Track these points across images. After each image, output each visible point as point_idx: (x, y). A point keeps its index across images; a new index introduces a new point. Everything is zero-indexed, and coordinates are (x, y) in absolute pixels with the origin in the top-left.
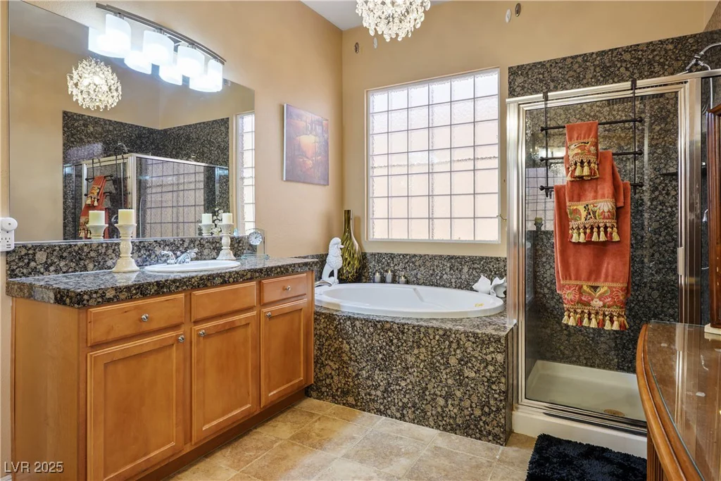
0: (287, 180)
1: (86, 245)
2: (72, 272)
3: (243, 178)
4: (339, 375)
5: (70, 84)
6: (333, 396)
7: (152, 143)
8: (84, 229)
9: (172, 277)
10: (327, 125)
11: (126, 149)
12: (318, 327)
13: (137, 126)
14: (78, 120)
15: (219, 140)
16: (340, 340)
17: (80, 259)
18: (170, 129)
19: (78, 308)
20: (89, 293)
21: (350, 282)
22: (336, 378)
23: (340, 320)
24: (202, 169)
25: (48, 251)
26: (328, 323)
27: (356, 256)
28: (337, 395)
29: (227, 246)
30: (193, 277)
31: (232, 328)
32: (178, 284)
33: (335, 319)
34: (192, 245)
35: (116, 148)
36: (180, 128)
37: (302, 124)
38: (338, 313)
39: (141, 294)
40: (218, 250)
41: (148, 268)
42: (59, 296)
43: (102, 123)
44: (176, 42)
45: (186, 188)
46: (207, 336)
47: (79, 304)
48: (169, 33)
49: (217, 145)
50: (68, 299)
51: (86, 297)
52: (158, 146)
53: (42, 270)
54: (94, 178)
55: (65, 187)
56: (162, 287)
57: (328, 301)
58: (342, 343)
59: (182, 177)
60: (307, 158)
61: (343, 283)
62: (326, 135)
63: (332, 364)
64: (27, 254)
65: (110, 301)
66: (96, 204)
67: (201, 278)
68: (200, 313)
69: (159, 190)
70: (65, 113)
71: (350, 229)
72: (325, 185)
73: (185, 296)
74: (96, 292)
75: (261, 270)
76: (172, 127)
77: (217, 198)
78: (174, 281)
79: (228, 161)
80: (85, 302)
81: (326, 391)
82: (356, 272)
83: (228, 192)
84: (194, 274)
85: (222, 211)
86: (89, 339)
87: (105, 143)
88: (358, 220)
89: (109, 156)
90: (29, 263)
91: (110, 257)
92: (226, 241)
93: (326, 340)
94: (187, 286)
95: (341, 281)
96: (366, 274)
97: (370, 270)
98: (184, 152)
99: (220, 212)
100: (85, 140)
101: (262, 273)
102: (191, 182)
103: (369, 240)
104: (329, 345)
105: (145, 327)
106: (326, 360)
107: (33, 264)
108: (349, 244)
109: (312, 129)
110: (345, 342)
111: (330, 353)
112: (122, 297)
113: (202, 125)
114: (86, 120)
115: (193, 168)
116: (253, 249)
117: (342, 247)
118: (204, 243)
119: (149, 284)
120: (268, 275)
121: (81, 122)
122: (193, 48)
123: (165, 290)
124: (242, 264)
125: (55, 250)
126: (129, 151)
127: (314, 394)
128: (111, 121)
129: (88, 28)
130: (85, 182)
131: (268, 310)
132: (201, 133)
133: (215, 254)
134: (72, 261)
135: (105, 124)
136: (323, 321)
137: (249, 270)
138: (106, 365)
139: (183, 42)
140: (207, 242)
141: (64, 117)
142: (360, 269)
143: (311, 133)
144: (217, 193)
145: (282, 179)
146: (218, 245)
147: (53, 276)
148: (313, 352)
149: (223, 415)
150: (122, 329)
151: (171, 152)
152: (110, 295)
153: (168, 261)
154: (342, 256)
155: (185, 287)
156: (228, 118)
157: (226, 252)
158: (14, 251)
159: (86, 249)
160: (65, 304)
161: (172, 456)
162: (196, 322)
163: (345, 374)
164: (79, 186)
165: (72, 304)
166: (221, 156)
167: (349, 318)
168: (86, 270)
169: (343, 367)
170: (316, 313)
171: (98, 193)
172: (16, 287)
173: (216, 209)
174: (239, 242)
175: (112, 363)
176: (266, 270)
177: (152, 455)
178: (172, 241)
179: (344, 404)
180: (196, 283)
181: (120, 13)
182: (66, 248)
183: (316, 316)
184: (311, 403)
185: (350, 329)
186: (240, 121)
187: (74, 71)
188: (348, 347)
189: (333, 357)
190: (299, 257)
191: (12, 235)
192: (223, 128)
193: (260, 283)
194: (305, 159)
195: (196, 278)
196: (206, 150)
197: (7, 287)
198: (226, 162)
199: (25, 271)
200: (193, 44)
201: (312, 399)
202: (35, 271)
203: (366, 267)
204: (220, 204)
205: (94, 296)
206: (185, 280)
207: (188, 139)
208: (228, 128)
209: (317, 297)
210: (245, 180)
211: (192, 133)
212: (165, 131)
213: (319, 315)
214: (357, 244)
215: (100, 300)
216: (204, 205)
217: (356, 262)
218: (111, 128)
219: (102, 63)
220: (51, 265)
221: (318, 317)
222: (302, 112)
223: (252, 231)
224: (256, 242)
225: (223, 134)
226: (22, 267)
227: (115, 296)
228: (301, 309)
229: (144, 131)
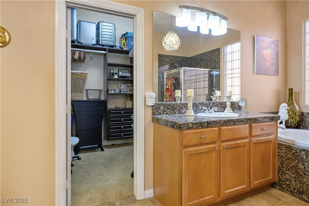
0: (256, 74)
1: (175, 104)
2: (171, 114)
3: (226, 75)
4: (295, 181)
5: (163, 43)
6: (291, 192)
7: (187, 63)
8: (166, 97)
9: (213, 119)
10: (278, 43)
11: (178, 66)
12: (281, 152)
13: (182, 57)
14: (162, 57)
15: (215, 58)
16: (297, 161)
17: (174, 110)
18: (194, 56)
19: (180, 130)
20: (183, 124)
21: (293, 128)
22: (293, 183)
23: (296, 150)
24: (207, 72)
25: (164, 106)
26: (288, 151)
27: (297, 114)
28: (295, 192)
29: (229, 106)
30: (221, 121)
31: (237, 146)
32: (215, 123)
33: (293, 149)
34: (213, 105)
35: (175, 66)
36: (198, 55)
37: (264, 44)
38: (294, 146)
39: (201, 126)
40: (224, 108)
41: (198, 115)
42: (172, 124)
43: (170, 57)
44: (208, 14)
45: (200, 80)
46: (227, 149)
47: (180, 129)
48: (206, 11)
49: (214, 61)
50: (176, 126)
51: (182, 126)
52: (189, 64)
53: (162, 113)
54: (168, 78)
55: (159, 82)
56: (209, 124)
57: (285, 138)
58: (298, 163)
59: (198, 76)
60: (267, 61)
61: (288, 128)
62: (277, 49)
63: (291, 174)
64: (158, 107)
65: (190, 128)
66: (170, 88)
67: (225, 121)
68: (224, 138)
69: (189, 82)
70: (159, 55)
71: (292, 99)
72: (276, 75)
73: (218, 129)
74: (186, 124)
75: (251, 119)
76: (195, 55)
77: (214, 84)
78: (214, 122)
79: (220, 67)
80: (182, 128)
81: (286, 188)
82: (297, 123)
83: (220, 81)
84: (221, 119)
85: (216, 90)
86: (183, 144)
87: (170, 64)
88: (298, 94)
89: (172, 69)
90: (158, 110)
91: (183, 109)
92: (228, 104)
93: (286, 160)
94: (219, 124)
95: (287, 127)
96: (304, 124)
97: (307, 122)
98: (200, 65)
99: (215, 90)
100: (165, 64)
101: (251, 121)
102: (202, 78)
103: (305, 105)
104: (288, 163)
105: (203, 141)
106: (286, 170)
107: (159, 111)
108: (292, 107)
109: (269, 46)
110: (300, 163)
111: (289, 167)
112: (194, 127)
113: (207, 53)
114: (165, 56)
115: (203, 72)
116: (240, 108)
117: (289, 108)
118: (218, 104)
119: (204, 122)
120: (255, 122)
121: (164, 57)
122: (215, 16)
123: (210, 126)
124: (240, 116)
125: (166, 106)
126: (179, 67)
127: (278, 187)
128: (173, 56)
129: (175, 16)
130: (165, 79)
131: (254, 139)
132: (207, 56)
133: (223, 110)
134: (171, 110)
135: (171, 57)
136: (284, 149)
137: (246, 119)
138: (189, 155)
139: (211, 14)
140: (219, 104)
141: (158, 56)
142: (299, 121)
143: (269, 48)
144: (214, 82)
145: (254, 73)
146: (224, 105)
147: (165, 115)
148: (277, 165)
149: (234, 188)
150: (195, 141)
151: (194, 66)
152: (190, 126)
153: (205, 112)
154: (288, 113)
155: (218, 125)
156: (219, 48)
157: (228, 108)
158: (154, 105)
159: (175, 105)
160: (174, 128)
161: (213, 201)
162: (223, 142)
163: (300, 182)
164: (163, 81)
165: (177, 128)
166: (216, 65)
167: (304, 150)
168: (176, 114)
169: (299, 177)
170: (279, 144)
171: (170, 84)
172: (155, 119)
173: (214, 89)
174: (233, 104)
175: (191, 155)
176: (254, 119)
177: (205, 198)
178: (206, 103)
179: (299, 198)
180: (222, 123)
181: (187, 7)
182: (169, 105)
183: (279, 146)
184: (275, 192)
185: (305, 156)
186: (225, 48)
187: (165, 38)
188: (303, 166)
189: (291, 170)
190: (262, 113)
191: (154, 99)
192: (217, 53)
193: (250, 126)
194: (266, 62)
195: (222, 121)
196: (209, 63)
197: (152, 119)
198: (219, 68)
199: (157, 113)
200: (215, 14)
201: (276, 189)
202: (160, 114)
203: (303, 120)
204: (215, 87)
205: (185, 126)
206: (218, 121)
207: (201, 60)
208: (219, 53)
209: (279, 135)
210: (227, 75)
211: (203, 57)
212: (192, 57)
213: (281, 145)
214: (297, 107)
215: (187, 128)
216: (208, 87)
217: (297, 117)
218: (173, 58)
219: (174, 33)
220: (165, 111)
221: (280, 146)
222: (264, 38)
223: (240, 99)
224: (242, 104)
225: (217, 55)
226: (156, 111)
227: (192, 127)
228: (271, 141)
229: (184, 59)
